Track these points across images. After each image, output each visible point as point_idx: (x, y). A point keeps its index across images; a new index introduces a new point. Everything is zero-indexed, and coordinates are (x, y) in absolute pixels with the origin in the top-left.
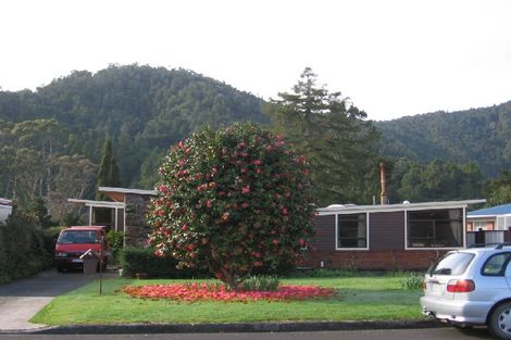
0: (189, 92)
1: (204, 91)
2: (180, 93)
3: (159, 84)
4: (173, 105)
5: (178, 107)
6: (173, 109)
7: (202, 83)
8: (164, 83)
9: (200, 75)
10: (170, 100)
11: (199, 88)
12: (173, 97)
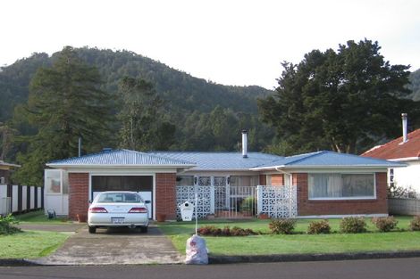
0: (125, 70)
1: (138, 68)
2: (119, 71)
3: (102, 64)
4: (112, 81)
5: (116, 82)
6: (112, 84)
7: (137, 63)
8: (106, 63)
9: (140, 56)
10: (110, 77)
11: (135, 66)
12: (113, 74)
